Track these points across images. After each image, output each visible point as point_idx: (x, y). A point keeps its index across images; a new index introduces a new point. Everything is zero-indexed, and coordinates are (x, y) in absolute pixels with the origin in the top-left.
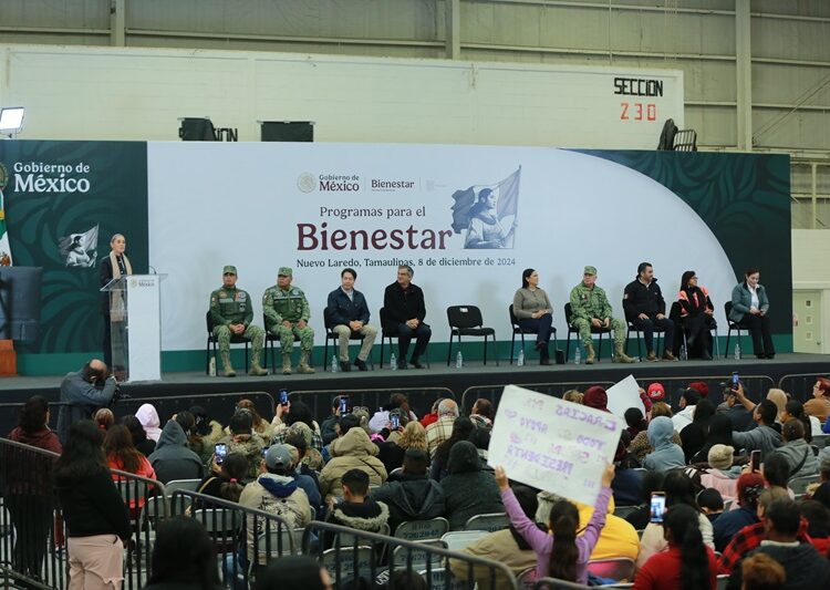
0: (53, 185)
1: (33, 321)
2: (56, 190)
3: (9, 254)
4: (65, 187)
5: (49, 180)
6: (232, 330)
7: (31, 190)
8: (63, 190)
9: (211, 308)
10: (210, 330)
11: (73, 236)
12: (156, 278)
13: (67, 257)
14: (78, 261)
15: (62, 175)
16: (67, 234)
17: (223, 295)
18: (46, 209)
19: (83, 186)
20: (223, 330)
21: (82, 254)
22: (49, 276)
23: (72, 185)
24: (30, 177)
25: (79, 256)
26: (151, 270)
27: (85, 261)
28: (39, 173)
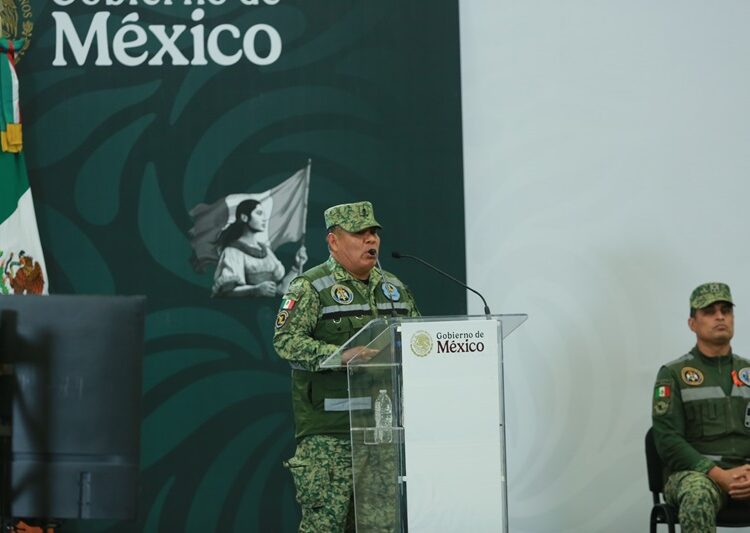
0: (169, 45)
1: (116, 461)
2: (179, 59)
3: (38, 257)
4: (207, 50)
5: (158, 30)
6: (719, 485)
7: (103, 60)
8: (199, 60)
9: (656, 418)
10: (656, 485)
11: (233, 201)
12: (489, 327)
13: (215, 264)
14: (249, 275)
15: (198, 15)
16: (216, 195)
17: (693, 376)
18: (151, 117)
19: (262, 46)
20: (694, 485)
21: (259, 254)
22: (162, 323)
23: (228, 44)
24: (100, 21)
25: (252, 262)
26: (474, 304)
27: (272, 276)
28: (126, 8)
